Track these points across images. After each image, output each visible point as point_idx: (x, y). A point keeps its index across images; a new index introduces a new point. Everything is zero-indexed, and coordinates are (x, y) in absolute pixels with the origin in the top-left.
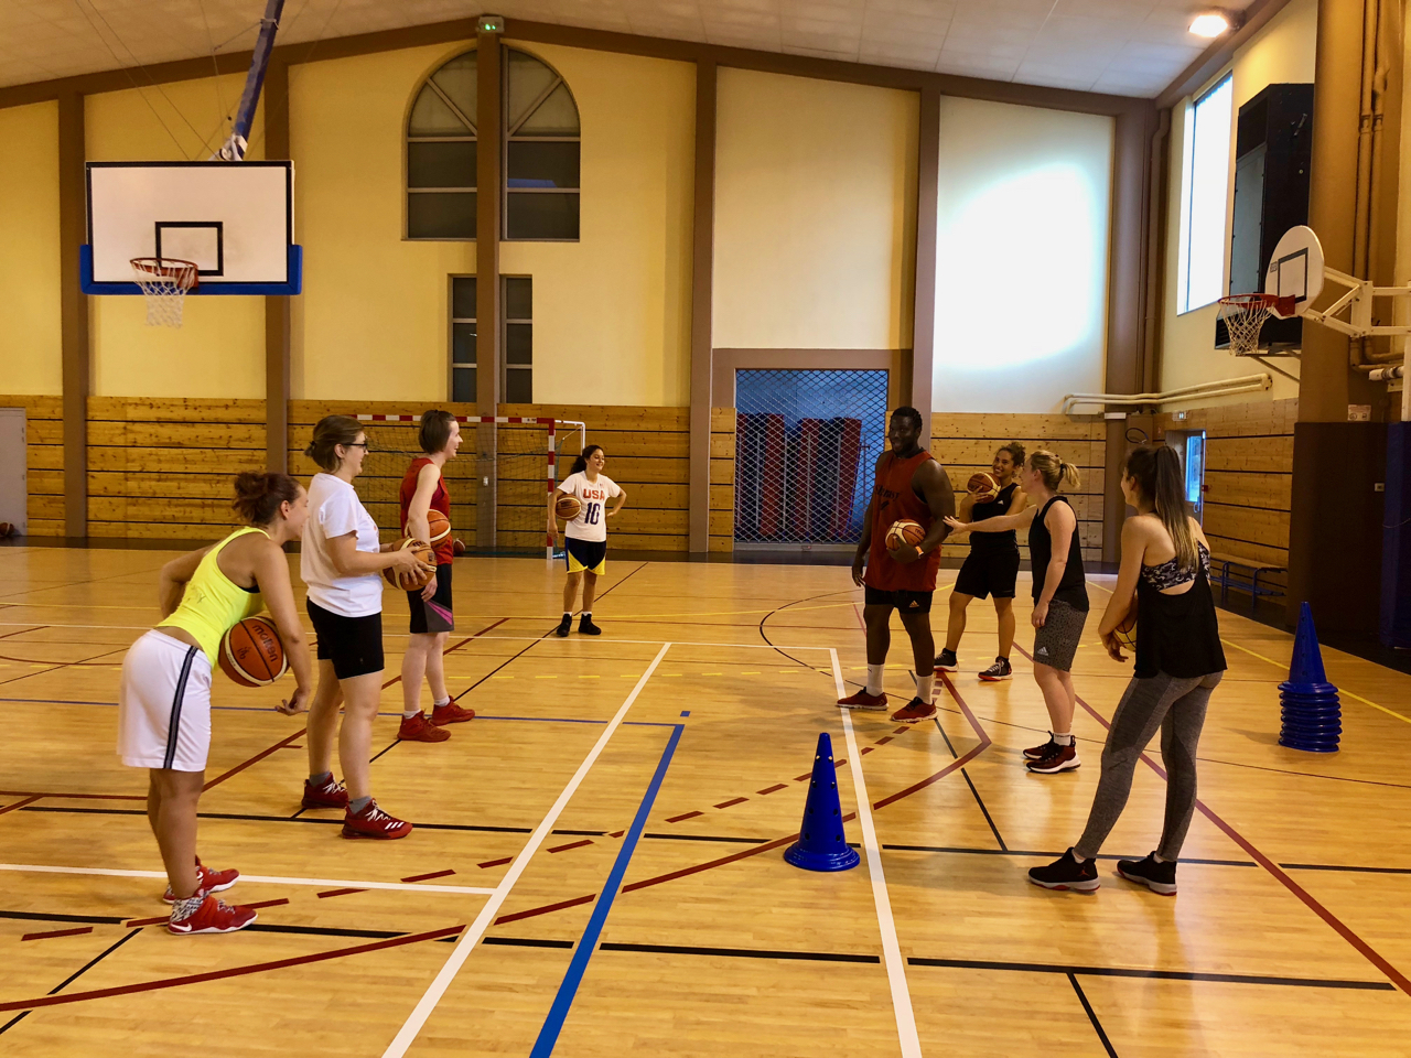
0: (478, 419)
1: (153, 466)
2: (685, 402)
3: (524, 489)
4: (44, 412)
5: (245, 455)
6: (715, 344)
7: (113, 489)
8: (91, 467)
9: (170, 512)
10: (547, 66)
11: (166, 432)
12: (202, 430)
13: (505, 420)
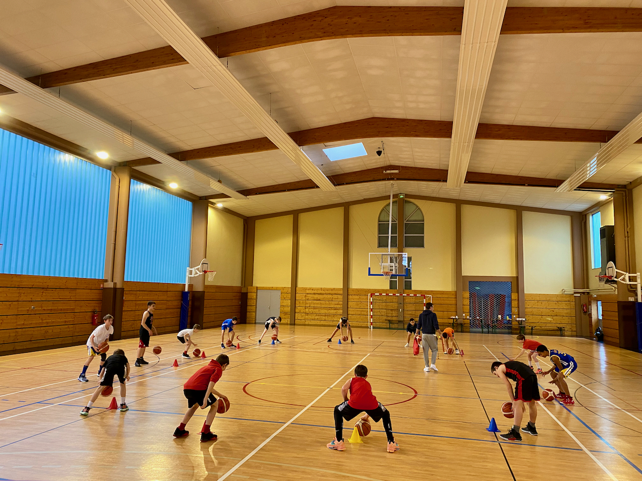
0: (399, 295)
1: (312, 305)
2: (456, 290)
3: (410, 313)
4: (285, 291)
5: (337, 303)
6: (463, 274)
7: (302, 311)
8: (296, 305)
9: (316, 317)
10: (414, 204)
11: (316, 296)
12: (325, 296)
13: (406, 295)
